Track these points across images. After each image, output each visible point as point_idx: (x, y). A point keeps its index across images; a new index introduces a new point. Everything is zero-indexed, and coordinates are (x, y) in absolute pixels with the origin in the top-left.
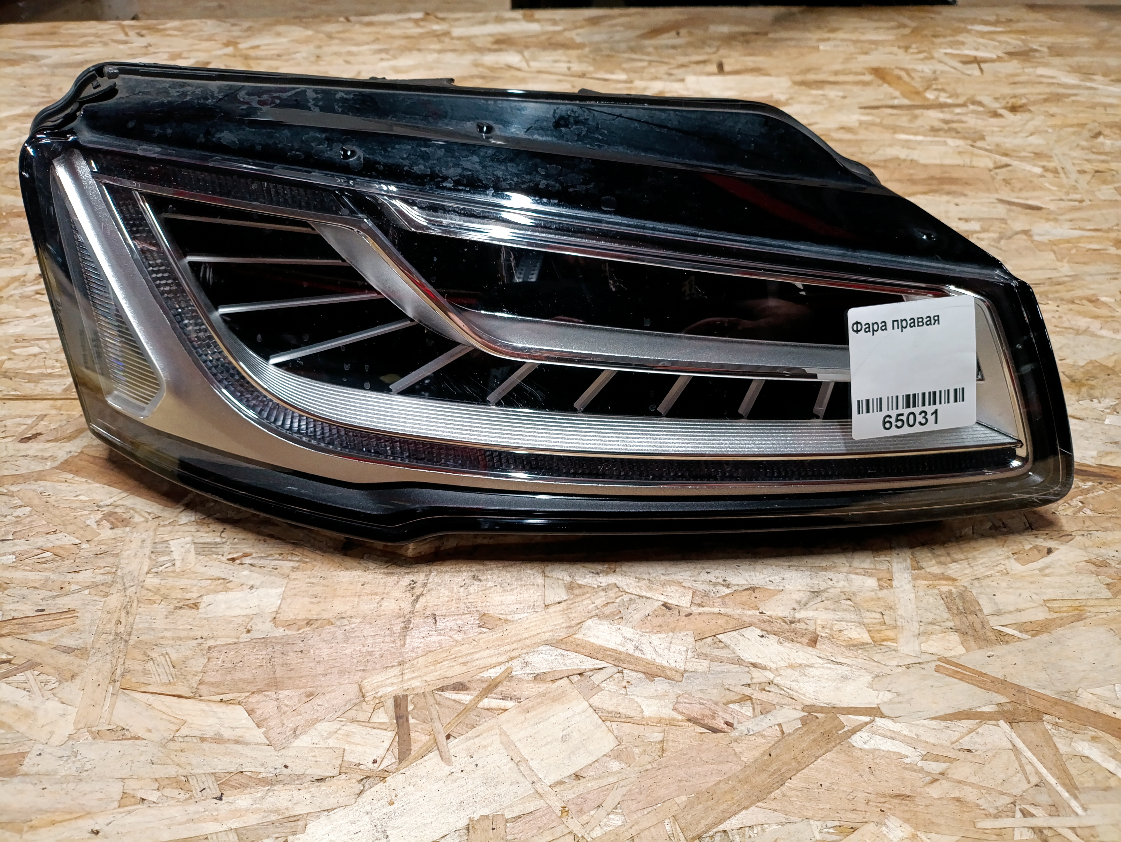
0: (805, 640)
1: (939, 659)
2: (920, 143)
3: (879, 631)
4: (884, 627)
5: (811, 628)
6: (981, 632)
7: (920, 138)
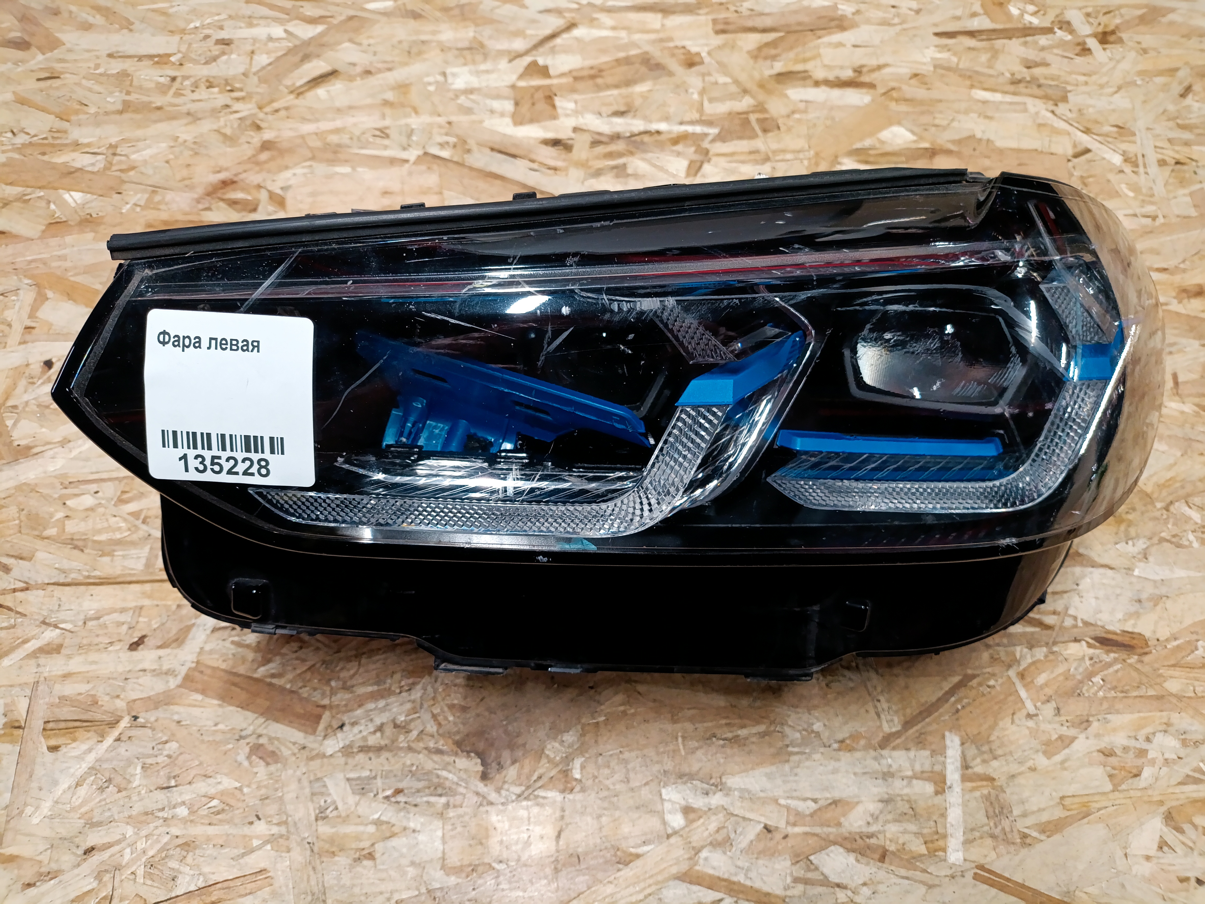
0: (877, 856)
1: (977, 867)
2: (997, 105)
3: (932, 842)
4: (936, 837)
5: (881, 842)
6: (1009, 836)
7: (998, 97)
